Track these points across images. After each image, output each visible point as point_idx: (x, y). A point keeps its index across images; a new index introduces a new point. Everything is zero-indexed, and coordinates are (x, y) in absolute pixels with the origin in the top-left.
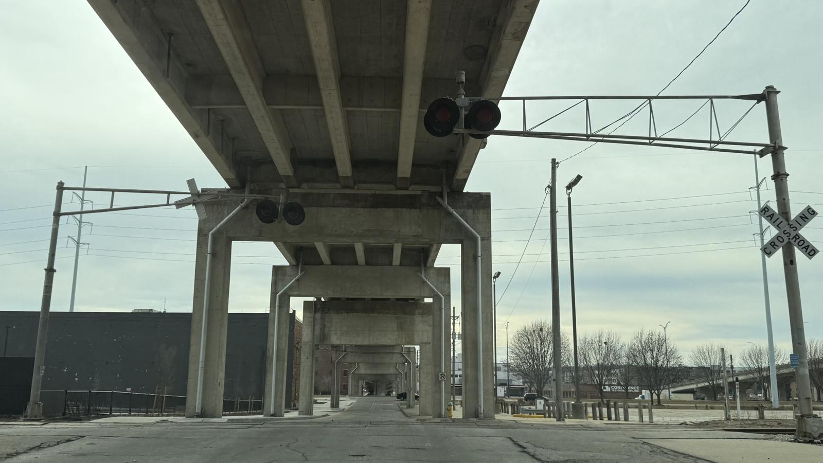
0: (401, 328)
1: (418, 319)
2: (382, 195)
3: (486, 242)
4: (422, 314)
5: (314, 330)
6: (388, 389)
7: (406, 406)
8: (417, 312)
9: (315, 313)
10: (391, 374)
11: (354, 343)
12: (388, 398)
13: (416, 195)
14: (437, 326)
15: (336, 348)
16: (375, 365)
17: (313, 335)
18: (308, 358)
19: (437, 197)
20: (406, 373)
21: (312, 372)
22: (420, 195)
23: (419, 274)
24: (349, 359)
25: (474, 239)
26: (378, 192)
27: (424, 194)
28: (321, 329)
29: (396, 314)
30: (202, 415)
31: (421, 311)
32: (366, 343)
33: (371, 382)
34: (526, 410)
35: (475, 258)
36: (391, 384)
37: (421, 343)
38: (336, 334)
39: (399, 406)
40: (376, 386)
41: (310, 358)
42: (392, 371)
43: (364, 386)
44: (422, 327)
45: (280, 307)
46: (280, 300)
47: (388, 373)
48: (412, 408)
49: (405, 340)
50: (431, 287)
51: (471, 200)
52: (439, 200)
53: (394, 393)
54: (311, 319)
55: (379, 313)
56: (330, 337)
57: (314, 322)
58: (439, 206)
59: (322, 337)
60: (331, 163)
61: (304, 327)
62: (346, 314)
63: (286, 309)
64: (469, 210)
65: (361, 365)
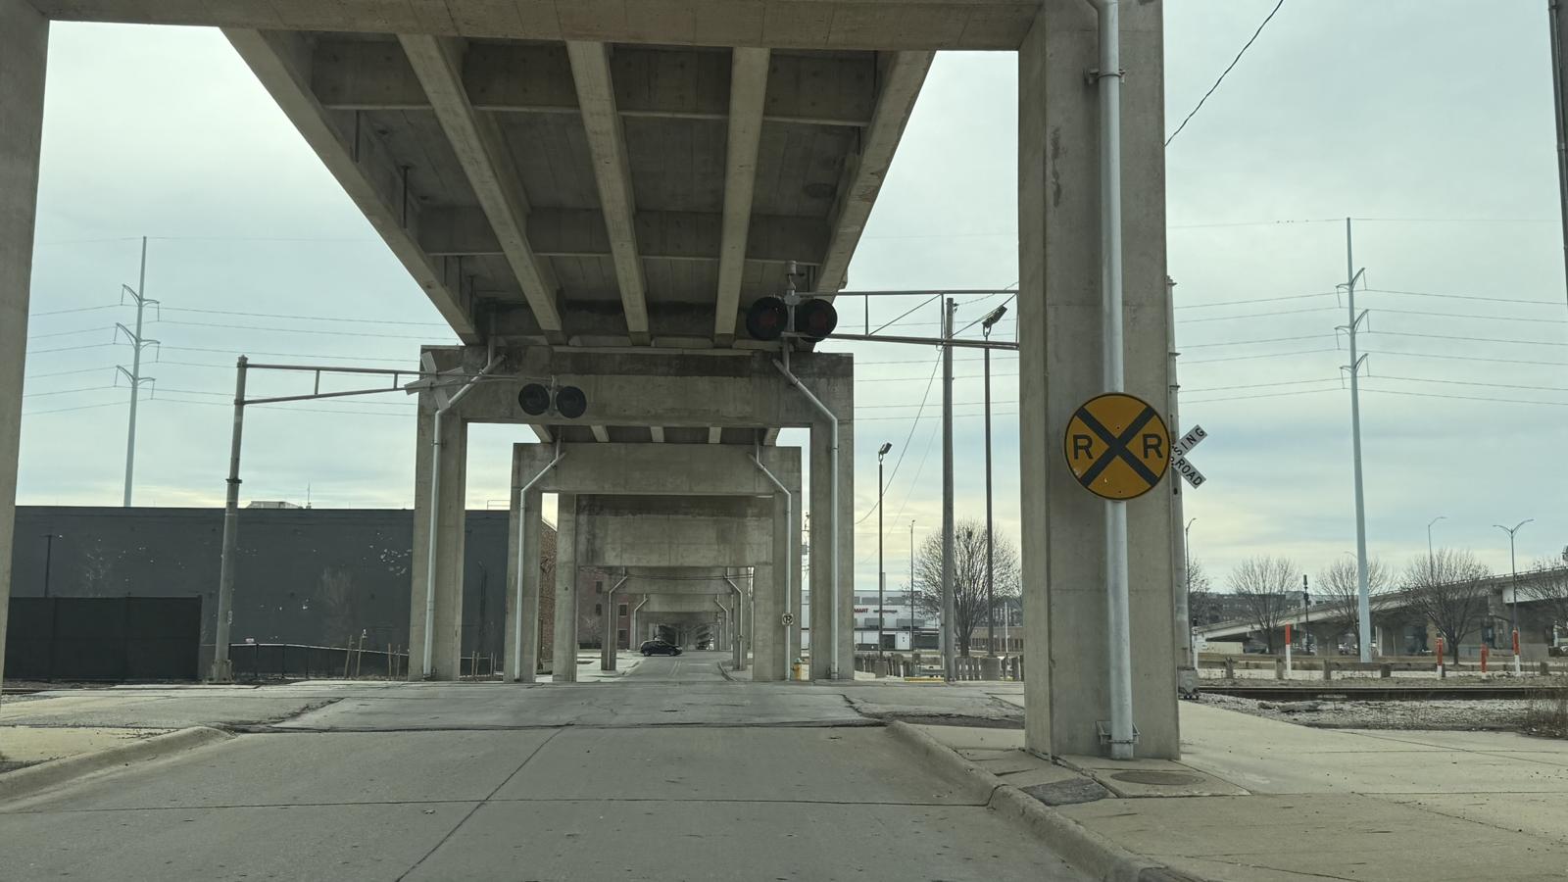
0: (723, 538)
1: (751, 523)
2: (692, 356)
3: (846, 427)
4: (759, 516)
5: (576, 543)
6: (700, 637)
7: (731, 668)
8: (749, 511)
9: (577, 514)
10: (706, 613)
11: (643, 563)
12: (701, 654)
13: (744, 357)
14: (779, 540)
15: (611, 571)
16: (678, 597)
17: (576, 551)
18: (566, 589)
19: (774, 361)
20: (733, 610)
21: (575, 611)
22: (749, 357)
23: (752, 457)
24: (633, 587)
25: (829, 423)
26: (686, 352)
27: (756, 355)
28: (588, 540)
29: (713, 515)
30: (433, 677)
31: (756, 511)
32: (664, 563)
33: (669, 626)
34: (927, 671)
35: (829, 450)
36: (706, 628)
37: (757, 563)
38: (614, 549)
39: (719, 667)
40: (680, 633)
41: (571, 589)
42: (708, 606)
43: (657, 633)
44: (757, 539)
45: (527, 510)
46: (527, 499)
47: (701, 610)
48: (743, 670)
49: (730, 558)
50: (770, 478)
51: (824, 364)
52: (778, 364)
53: (712, 645)
54: (572, 525)
55: (686, 514)
56: (604, 554)
57: (576, 530)
58: (778, 373)
59: (590, 554)
60: (616, 307)
61: (560, 537)
62: (630, 516)
63: (536, 514)
64: (822, 380)
65: (653, 598)
